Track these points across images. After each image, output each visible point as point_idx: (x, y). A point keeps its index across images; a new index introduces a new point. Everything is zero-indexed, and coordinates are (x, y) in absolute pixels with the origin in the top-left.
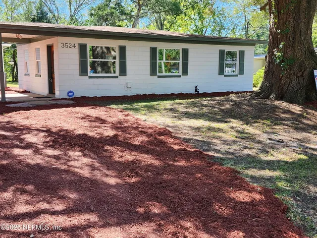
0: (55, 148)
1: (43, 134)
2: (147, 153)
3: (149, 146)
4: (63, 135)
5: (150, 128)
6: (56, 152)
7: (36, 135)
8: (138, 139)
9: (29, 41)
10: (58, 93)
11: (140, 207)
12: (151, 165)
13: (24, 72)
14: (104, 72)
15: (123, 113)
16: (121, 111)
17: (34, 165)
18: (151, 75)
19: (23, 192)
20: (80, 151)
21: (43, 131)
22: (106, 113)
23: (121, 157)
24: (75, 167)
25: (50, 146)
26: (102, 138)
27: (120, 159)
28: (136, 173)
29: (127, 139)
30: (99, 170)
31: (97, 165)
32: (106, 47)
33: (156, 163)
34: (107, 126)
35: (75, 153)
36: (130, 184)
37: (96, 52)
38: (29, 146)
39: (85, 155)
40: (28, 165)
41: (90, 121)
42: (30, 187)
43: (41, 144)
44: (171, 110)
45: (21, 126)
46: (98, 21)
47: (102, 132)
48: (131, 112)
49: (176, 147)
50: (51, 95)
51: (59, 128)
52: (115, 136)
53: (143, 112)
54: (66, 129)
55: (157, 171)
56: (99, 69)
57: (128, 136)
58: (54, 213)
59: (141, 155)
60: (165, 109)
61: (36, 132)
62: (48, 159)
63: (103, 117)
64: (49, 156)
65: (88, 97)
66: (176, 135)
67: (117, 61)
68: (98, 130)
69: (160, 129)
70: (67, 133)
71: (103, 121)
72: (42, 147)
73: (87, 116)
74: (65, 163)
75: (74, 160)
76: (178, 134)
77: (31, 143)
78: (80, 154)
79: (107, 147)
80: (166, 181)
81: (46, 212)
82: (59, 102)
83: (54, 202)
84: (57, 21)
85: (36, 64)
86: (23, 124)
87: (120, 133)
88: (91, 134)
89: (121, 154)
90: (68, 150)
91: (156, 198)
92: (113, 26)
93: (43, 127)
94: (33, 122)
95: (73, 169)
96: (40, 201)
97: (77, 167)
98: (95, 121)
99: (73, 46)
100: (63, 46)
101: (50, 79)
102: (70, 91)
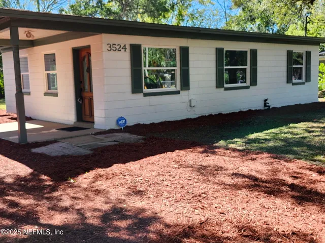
18: (217, 88)
67: (178, 68)
99: (123, 48)
100: (109, 49)
101: (78, 100)
102: (121, 118)
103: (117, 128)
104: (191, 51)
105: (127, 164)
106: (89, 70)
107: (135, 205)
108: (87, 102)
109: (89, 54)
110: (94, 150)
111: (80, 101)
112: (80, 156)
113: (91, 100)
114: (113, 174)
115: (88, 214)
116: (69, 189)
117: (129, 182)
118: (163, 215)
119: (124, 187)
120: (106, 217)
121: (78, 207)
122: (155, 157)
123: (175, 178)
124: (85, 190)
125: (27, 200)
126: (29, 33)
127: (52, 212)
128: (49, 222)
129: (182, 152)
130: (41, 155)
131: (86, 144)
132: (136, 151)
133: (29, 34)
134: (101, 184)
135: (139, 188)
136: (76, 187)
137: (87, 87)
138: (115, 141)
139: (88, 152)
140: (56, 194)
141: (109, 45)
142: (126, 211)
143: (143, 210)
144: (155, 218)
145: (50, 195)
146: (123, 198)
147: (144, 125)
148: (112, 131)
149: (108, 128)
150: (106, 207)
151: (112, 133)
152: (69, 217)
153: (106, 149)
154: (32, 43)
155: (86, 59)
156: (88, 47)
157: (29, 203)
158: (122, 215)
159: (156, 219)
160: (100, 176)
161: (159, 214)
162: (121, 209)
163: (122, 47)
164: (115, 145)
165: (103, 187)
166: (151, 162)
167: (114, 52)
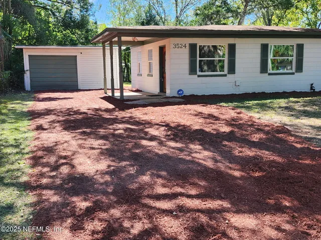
0: (177, 142)
1: (163, 128)
2: (267, 150)
3: (268, 143)
4: (181, 130)
5: (266, 126)
6: (179, 145)
7: (157, 129)
8: (256, 136)
9: (142, 43)
10: (169, 92)
11: (270, 199)
12: (273, 161)
13: (137, 72)
14: (210, 70)
15: (235, 111)
16: (233, 109)
17: (162, 155)
18: (261, 73)
19: (159, 176)
20: (200, 145)
21: (163, 126)
22: (217, 110)
23: (241, 152)
24: (199, 159)
25: (171, 139)
26: (218, 133)
27: (240, 154)
28: (260, 168)
29: (244, 136)
30: (221, 162)
31: (219, 158)
32: (213, 46)
33: (279, 159)
34: (221, 122)
35: (196, 147)
36: (255, 178)
37: (203, 51)
38: (153, 138)
39: (205, 149)
40: (157, 154)
41: (204, 118)
42: (164, 173)
43: (163, 137)
44: (286, 108)
45: (142, 121)
46: (203, 21)
47: (218, 128)
48: (243, 110)
49: (299, 146)
50: (162, 94)
51: (176, 123)
52: (232, 132)
53: (257, 110)
54: (182, 124)
55: (282, 168)
56: (205, 68)
57: (244, 132)
58: (189, 196)
59: (262, 151)
60: (280, 107)
61: (157, 127)
62: (172, 150)
63: (216, 114)
64: (173, 148)
65: (197, 95)
66: (296, 134)
67: (226, 59)
68: (213, 126)
69: (277, 127)
70: (185, 128)
71: (217, 119)
72: (164, 139)
73: (200, 113)
74: (189, 155)
75: (196, 152)
76: (298, 132)
77: (154, 136)
78: (200, 147)
79: (226, 143)
80: (293, 178)
81: (182, 195)
82: (170, 100)
83: (187, 187)
84: (164, 23)
85: (148, 64)
86: (144, 119)
87: (236, 130)
88: (207, 130)
89: (240, 149)
90: (189, 143)
91: (286, 193)
92: (219, 24)
93: (162, 122)
94: (152, 118)
95: (197, 160)
96: (174, 186)
97: (201, 159)
98: (208, 118)
100: (175, 47)
102: (180, 90)
104: (237, 47)
111: (162, 79)
133: (134, 39)
148: (174, 97)
149: (171, 96)
163: (183, 46)
167: (178, 49)
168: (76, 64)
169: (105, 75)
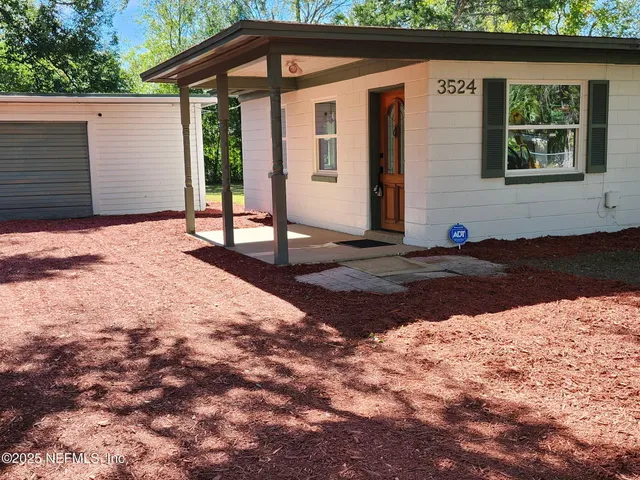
67: (582, 128)
85: (316, 146)
99: (468, 88)
100: (442, 90)
101: (375, 189)
102: (458, 225)
103: (449, 245)
104: (611, 91)
105: (479, 317)
106: (399, 132)
107: (507, 398)
108: (390, 193)
109: (401, 102)
110: (410, 285)
111: (378, 190)
112: (385, 295)
113: (399, 190)
114: (454, 334)
115: (417, 403)
116: (375, 354)
117: (487, 351)
118: (567, 422)
119: (478, 361)
120: (450, 413)
121: (396, 388)
122: (535, 307)
123: (585, 354)
124: (405, 357)
125: (305, 366)
126: (295, 65)
127: (351, 392)
128: (348, 408)
129: (594, 302)
130: (315, 287)
131: (393, 273)
132: (492, 293)
133: (294, 67)
134: (433, 351)
135: (509, 366)
136: (385, 351)
137: (392, 165)
138: (445, 271)
139: (399, 289)
140: (352, 360)
141: (442, 83)
142: (488, 406)
143: (524, 409)
144: (551, 428)
145: (342, 360)
146: (479, 380)
147: (504, 243)
148: (437, 251)
149: (430, 246)
150: (449, 395)
151: (440, 254)
152: (381, 403)
153: (433, 284)
154: (296, 84)
155: (394, 111)
156: (401, 87)
157: (307, 371)
158: (482, 413)
159: (555, 429)
160: (429, 335)
161: (559, 421)
162: (480, 402)
163: (466, 86)
164: (448, 279)
165: (437, 357)
166: (528, 316)
167: (451, 97)
168: (87, 146)
169: (188, 179)
